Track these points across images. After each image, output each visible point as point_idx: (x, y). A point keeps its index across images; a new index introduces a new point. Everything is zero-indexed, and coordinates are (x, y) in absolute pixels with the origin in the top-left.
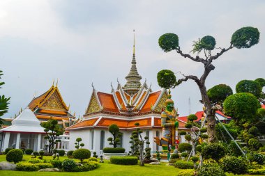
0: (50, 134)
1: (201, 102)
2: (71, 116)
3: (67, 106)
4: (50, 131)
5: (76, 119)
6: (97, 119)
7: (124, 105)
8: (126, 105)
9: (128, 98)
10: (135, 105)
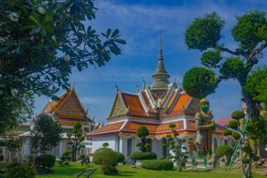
0: (73, 139)
1: (243, 100)
2: (90, 120)
3: (86, 110)
4: (73, 137)
5: (97, 124)
6: (123, 123)
7: (151, 107)
8: (153, 107)
9: (156, 99)
10: (164, 107)
